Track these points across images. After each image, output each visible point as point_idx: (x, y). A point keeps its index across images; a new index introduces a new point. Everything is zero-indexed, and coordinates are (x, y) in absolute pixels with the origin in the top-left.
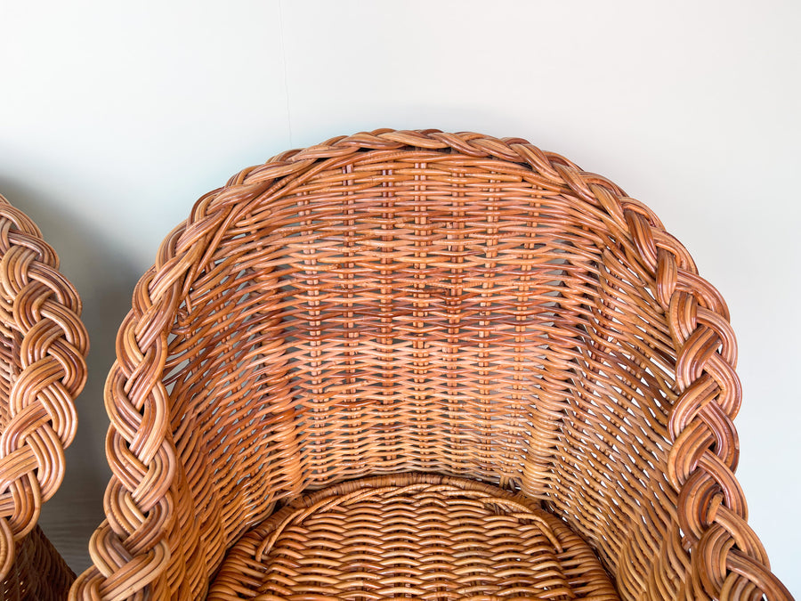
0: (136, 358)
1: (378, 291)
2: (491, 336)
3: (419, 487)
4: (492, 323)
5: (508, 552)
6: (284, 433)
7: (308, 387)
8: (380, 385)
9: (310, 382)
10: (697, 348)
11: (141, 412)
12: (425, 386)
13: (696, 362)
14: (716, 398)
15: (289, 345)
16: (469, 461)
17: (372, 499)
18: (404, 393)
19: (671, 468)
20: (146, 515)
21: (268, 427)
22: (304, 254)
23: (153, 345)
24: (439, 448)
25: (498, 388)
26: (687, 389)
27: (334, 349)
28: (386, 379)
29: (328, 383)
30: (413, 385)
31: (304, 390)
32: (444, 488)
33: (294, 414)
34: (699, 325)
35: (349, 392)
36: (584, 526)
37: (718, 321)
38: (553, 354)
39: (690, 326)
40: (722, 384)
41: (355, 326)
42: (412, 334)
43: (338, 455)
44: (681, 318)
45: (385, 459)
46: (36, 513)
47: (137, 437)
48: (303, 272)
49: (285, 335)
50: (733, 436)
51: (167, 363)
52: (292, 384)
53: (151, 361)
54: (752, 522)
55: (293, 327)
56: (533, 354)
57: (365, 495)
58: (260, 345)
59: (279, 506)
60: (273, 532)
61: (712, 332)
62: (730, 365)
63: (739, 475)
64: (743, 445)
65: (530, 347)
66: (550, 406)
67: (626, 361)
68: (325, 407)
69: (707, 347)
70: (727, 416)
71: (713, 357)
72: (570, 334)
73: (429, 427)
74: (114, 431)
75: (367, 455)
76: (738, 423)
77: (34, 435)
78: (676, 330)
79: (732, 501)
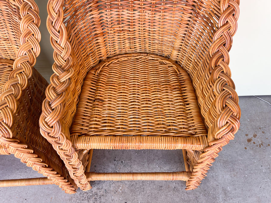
0: (54, 15)
2: (165, 9)
3: (141, 57)
4: (166, 4)
5: (164, 74)
6: (101, 40)
7: (107, 25)
8: (129, 25)
9: (107, 24)
10: (227, 14)
11: (59, 32)
12: (144, 25)
13: (225, 18)
14: (229, 30)
15: (100, 11)
16: (156, 49)
17: (127, 60)
18: (137, 28)
19: (211, 51)
20: (65, 61)
21: (96, 38)
23: (59, 11)
24: (147, 45)
25: (166, 26)
26: (221, 27)
27: (114, 12)
29: (113, 24)
30: (140, 25)
31: (106, 26)
32: (148, 57)
33: (103, 34)
34: (229, 6)
35: (120, 27)
36: (187, 68)
37: (235, 5)
38: (184, 15)
39: (226, 6)
40: (232, 25)
41: (121, 4)
42: (140, 8)
43: (117, 47)
44: (224, 4)
45: (131, 48)
46: (35, 60)
47: (59, 40)
49: (99, 8)
50: (231, 41)
51: (64, 16)
52: (102, 25)
53: (59, 16)
54: (230, 66)
55: (101, 5)
56: (178, 14)
57: (125, 59)
58: (91, 11)
59: (100, 61)
60: (99, 68)
61: (232, 8)
62: (236, 20)
63: (230, 53)
64: (233, 44)
65: (177, 12)
66: (181, 32)
67: (206, 18)
68: (112, 32)
69: (230, 13)
70: (231, 36)
71: (231, 16)
72: (190, 8)
73: (144, 39)
74: (52, 38)
75: (125, 47)
76: (234, 38)
77: (29, 38)
78: (221, 7)
79: (225, 60)
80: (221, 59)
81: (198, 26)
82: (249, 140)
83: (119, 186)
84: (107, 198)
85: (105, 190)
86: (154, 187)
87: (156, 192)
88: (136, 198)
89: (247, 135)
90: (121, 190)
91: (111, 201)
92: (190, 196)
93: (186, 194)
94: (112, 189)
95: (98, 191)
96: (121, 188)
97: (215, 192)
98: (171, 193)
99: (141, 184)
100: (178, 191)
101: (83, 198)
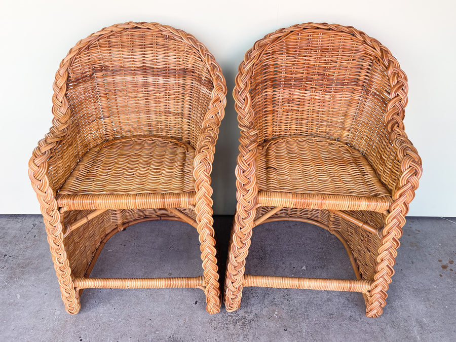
0: (242, 85)
1: (303, 73)
2: (335, 89)
4: (336, 85)
6: (270, 117)
7: (278, 103)
8: (299, 105)
9: (278, 102)
10: (397, 87)
11: (244, 99)
12: (313, 105)
13: (396, 92)
14: (400, 102)
15: (274, 89)
16: (323, 132)
18: (306, 108)
19: (386, 118)
21: (265, 115)
22: (283, 60)
23: (246, 83)
24: (314, 128)
25: (336, 107)
26: (392, 99)
27: (287, 92)
28: (301, 103)
29: (284, 103)
30: (309, 105)
31: (277, 105)
33: (273, 112)
34: (398, 82)
35: (289, 106)
37: (404, 81)
38: (355, 95)
39: (396, 82)
40: (402, 97)
41: (294, 85)
42: (311, 88)
43: (283, 128)
44: (393, 80)
45: (297, 130)
46: (220, 123)
47: (244, 106)
48: (282, 66)
49: (274, 86)
50: (404, 112)
52: (274, 102)
53: (246, 86)
54: (406, 131)
55: (276, 84)
56: (348, 95)
58: (266, 88)
59: (265, 141)
61: (401, 84)
62: (406, 94)
63: (404, 121)
64: (406, 114)
65: (347, 93)
66: (352, 111)
67: (376, 95)
68: (282, 110)
69: (399, 88)
70: (403, 107)
71: (401, 90)
72: (360, 88)
73: (312, 120)
74: (237, 104)
75: (292, 128)
76: (406, 109)
77: (217, 104)
78: (391, 83)
79: (401, 126)
80: (396, 125)
81: (369, 104)
82: (444, 267)
83: (274, 311)
84: (259, 323)
85: (256, 314)
86: (322, 314)
87: (325, 320)
88: (298, 325)
89: (440, 261)
90: (276, 315)
91: (265, 327)
92: (374, 327)
93: (367, 325)
94: (264, 313)
95: (247, 315)
96: (276, 313)
97: (406, 324)
98: (347, 322)
99: (303, 310)
100: (355, 320)
101: (227, 322)
